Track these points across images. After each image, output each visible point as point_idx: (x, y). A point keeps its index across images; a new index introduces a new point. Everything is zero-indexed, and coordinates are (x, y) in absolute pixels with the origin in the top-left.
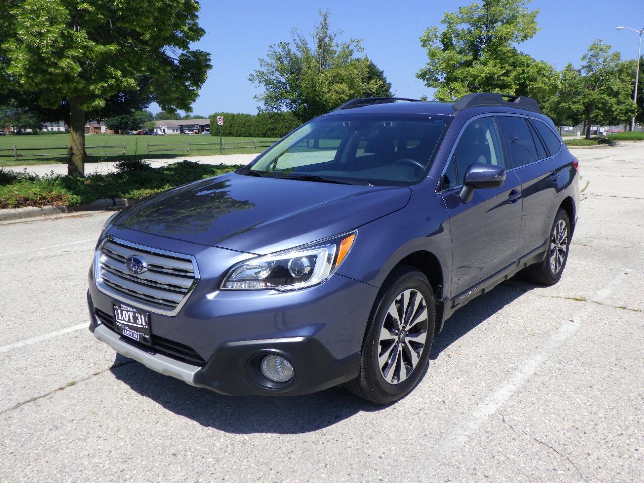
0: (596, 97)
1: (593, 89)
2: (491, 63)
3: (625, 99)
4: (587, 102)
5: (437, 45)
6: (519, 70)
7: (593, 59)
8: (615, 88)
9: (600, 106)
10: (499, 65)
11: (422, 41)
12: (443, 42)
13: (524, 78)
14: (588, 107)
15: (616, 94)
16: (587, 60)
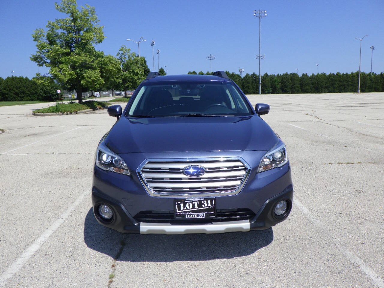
0: (128, 75)
1: (126, 71)
2: (83, 54)
3: (141, 77)
4: (123, 78)
5: (44, 40)
6: (100, 59)
7: (123, 56)
8: (136, 71)
9: (130, 80)
10: (88, 56)
11: (34, 37)
12: (48, 39)
13: (101, 64)
14: (125, 81)
15: (137, 74)
16: (120, 56)
